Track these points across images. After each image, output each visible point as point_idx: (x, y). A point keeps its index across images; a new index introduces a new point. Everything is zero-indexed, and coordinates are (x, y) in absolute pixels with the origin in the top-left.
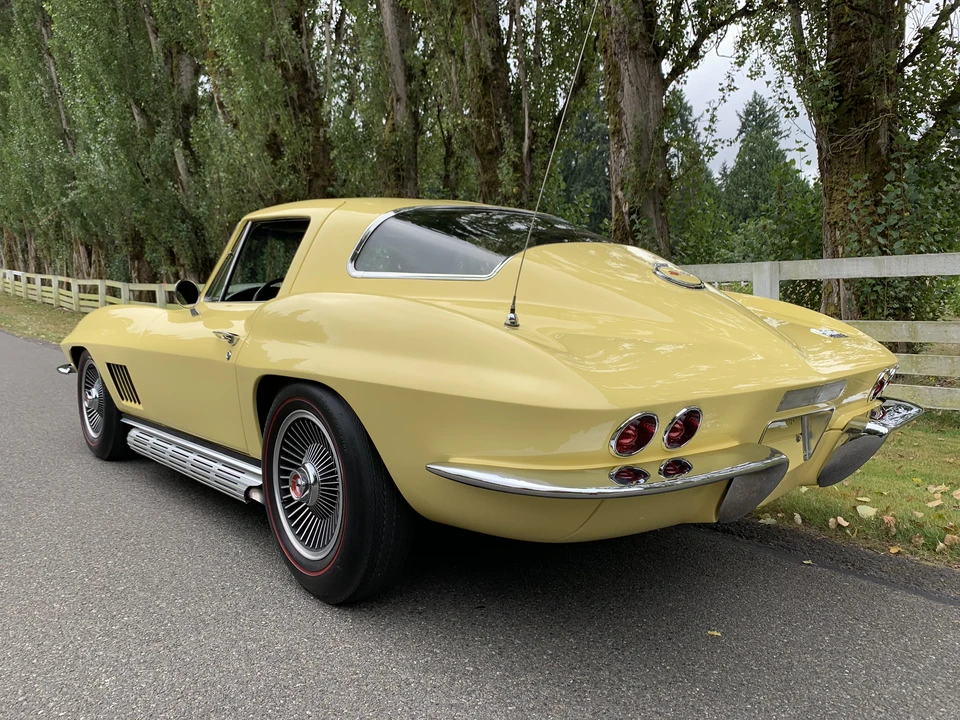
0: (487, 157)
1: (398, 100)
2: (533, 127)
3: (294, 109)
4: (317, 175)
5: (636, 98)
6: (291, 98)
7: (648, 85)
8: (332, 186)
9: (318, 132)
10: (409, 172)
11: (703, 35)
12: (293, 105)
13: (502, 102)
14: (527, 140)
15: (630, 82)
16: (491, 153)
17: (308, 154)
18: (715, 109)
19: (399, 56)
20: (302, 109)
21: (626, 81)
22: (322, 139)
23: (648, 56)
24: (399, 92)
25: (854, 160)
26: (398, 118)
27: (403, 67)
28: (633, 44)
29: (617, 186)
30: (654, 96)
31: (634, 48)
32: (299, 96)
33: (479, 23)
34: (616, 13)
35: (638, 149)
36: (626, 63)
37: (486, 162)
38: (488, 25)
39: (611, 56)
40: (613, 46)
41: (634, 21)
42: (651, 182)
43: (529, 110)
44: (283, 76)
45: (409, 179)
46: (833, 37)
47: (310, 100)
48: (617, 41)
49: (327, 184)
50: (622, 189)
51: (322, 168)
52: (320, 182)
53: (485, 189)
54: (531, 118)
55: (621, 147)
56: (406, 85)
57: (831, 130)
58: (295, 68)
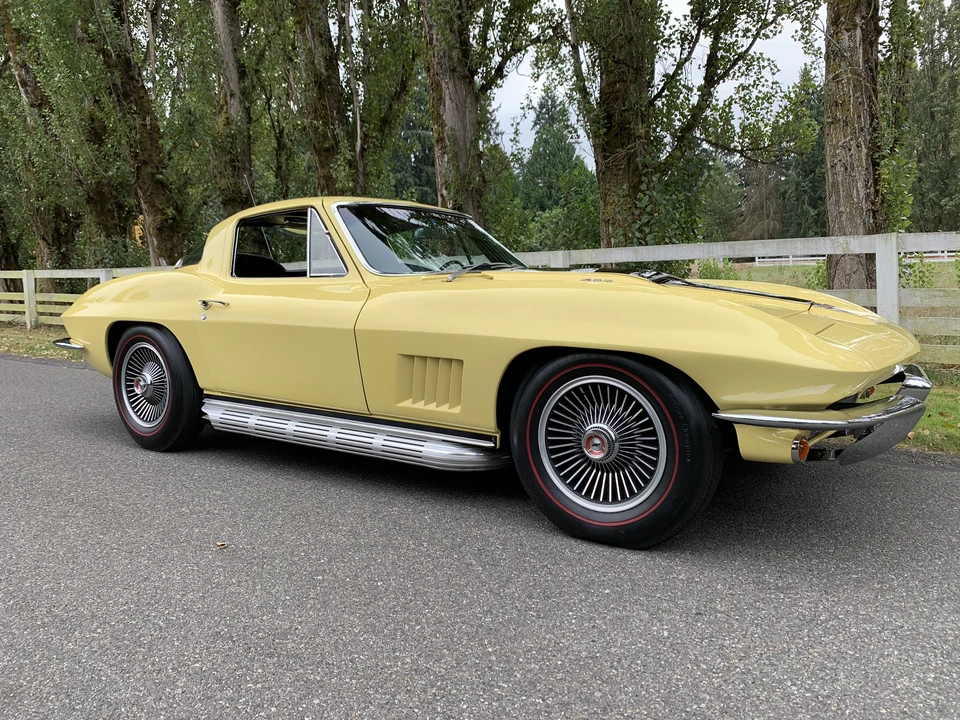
0: (325, 154)
1: (232, 95)
2: (364, 129)
3: (118, 96)
4: (145, 163)
5: (456, 112)
6: (115, 85)
7: (465, 102)
8: (161, 173)
9: (145, 120)
10: (243, 163)
11: (506, 58)
12: (116, 91)
13: (336, 105)
14: (359, 140)
15: (451, 99)
16: (327, 150)
17: (135, 141)
19: (231, 54)
20: (126, 96)
21: (447, 98)
22: (149, 127)
23: (464, 77)
24: (232, 87)
25: (620, 172)
26: (232, 112)
27: (236, 65)
28: (452, 67)
29: (442, 185)
30: (470, 112)
31: (453, 70)
32: (123, 84)
33: (313, 34)
36: (446, 83)
37: (323, 158)
38: (321, 36)
39: (433, 75)
40: (435, 67)
41: (452, 48)
42: (470, 183)
44: (105, 62)
45: (244, 169)
46: (604, 77)
47: (134, 87)
48: (438, 64)
49: (155, 171)
50: (446, 189)
51: (150, 156)
52: (149, 169)
53: (323, 182)
54: (362, 121)
55: (444, 153)
56: (239, 82)
57: (604, 149)
58: (118, 56)
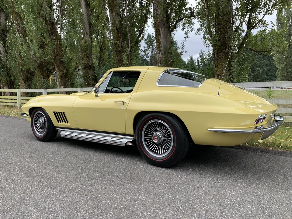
0: (118, 52)
1: (87, 34)
2: (131, 44)
3: (49, 34)
4: (57, 55)
5: (164, 39)
6: (48, 30)
7: (167, 35)
8: (62, 59)
9: (57, 41)
10: (90, 55)
12: (49, 32)
13: (122, 37)
14: (129, 48)
15: (163, 34)
16: (119, 51)
17: (54, 48)
18: (184, 43)
19: (87, 20)
20: (52, 34)
21: (162, 34)
22: (59, 44)
23: (167, 27)
24: (87, 31)
25: (223, 58)
26: (87, 39)
27: (88, 24)
28: (164, 24)
29: (159, 63)
30: (169, 38)
31: (164, 25)
32: (51, 30)
33: (115, 13)
34: (159, 14)
35: (165, 53)
36: (162, 29)
37: (118, 54)
38: (118, 14)
39: (157, 26)
40: (158, 24)
41: (164, 17)
42: (168, 62)
43: (130, 39)
44: (46, 23)
45: (90, 57)
46: (217, 27)
47: (54, 31)
48: (159, 22)
49: (60, 58)
50: (160, 64)
51: (59, 53)
52: (58, 57)
53: (117, 62)
54: (130, 42)
55: (160, 52)
56: (89, 29)
57: (217, 50)
58: (50, 21)
